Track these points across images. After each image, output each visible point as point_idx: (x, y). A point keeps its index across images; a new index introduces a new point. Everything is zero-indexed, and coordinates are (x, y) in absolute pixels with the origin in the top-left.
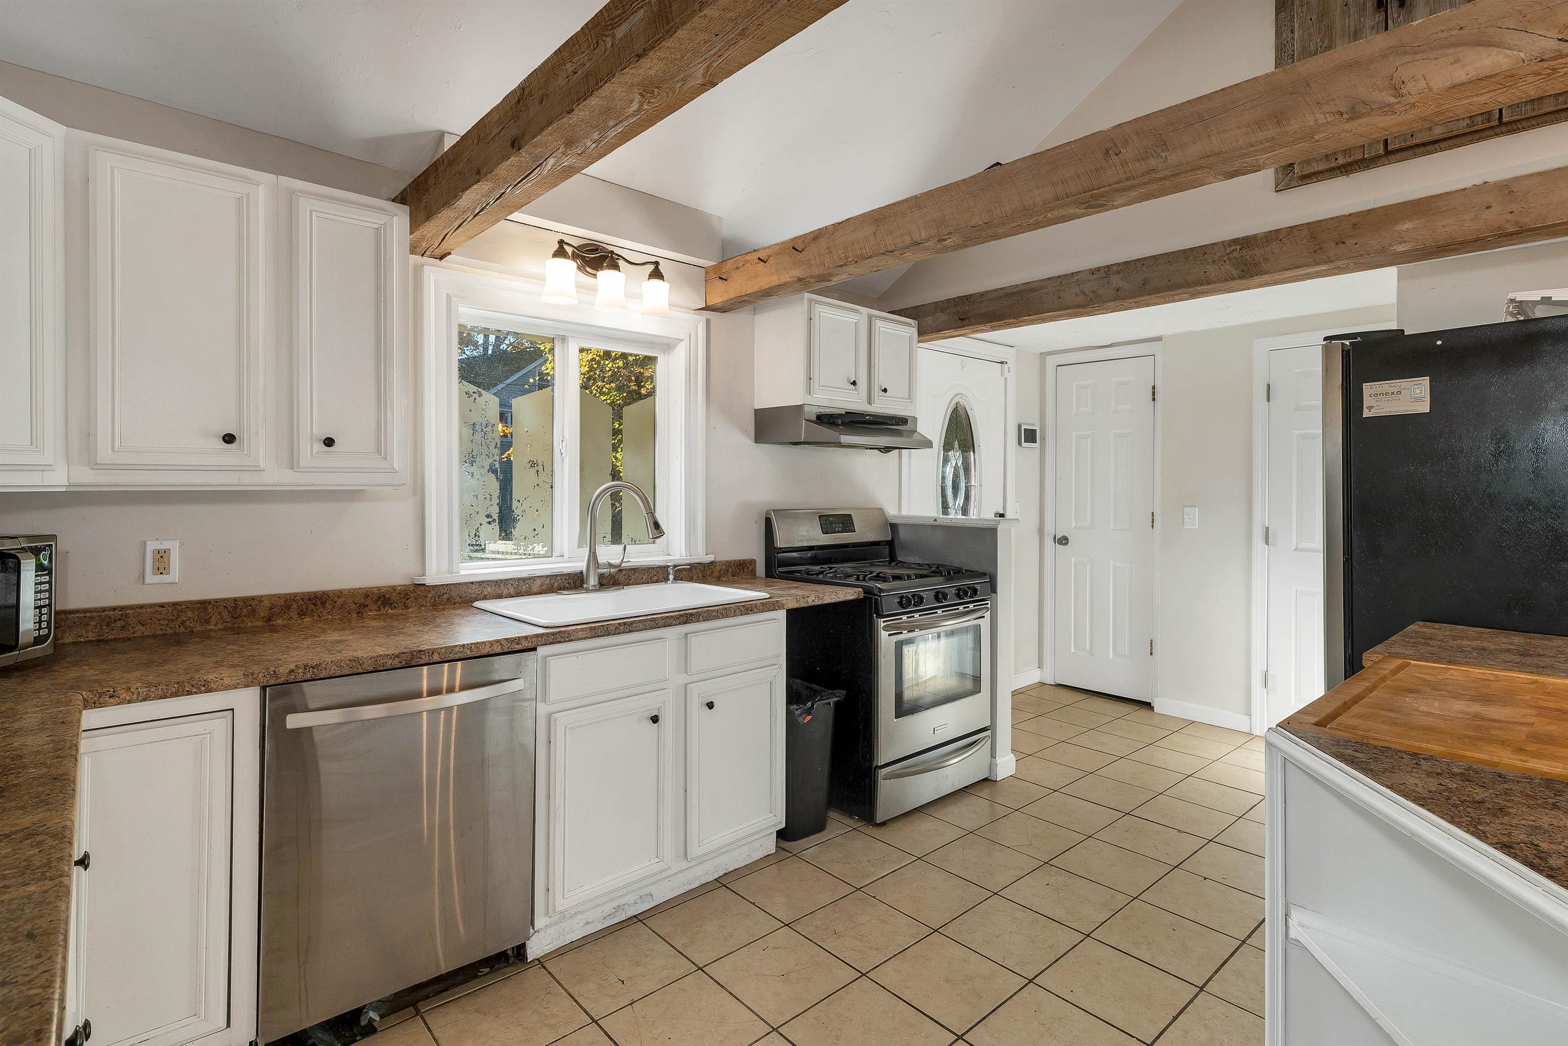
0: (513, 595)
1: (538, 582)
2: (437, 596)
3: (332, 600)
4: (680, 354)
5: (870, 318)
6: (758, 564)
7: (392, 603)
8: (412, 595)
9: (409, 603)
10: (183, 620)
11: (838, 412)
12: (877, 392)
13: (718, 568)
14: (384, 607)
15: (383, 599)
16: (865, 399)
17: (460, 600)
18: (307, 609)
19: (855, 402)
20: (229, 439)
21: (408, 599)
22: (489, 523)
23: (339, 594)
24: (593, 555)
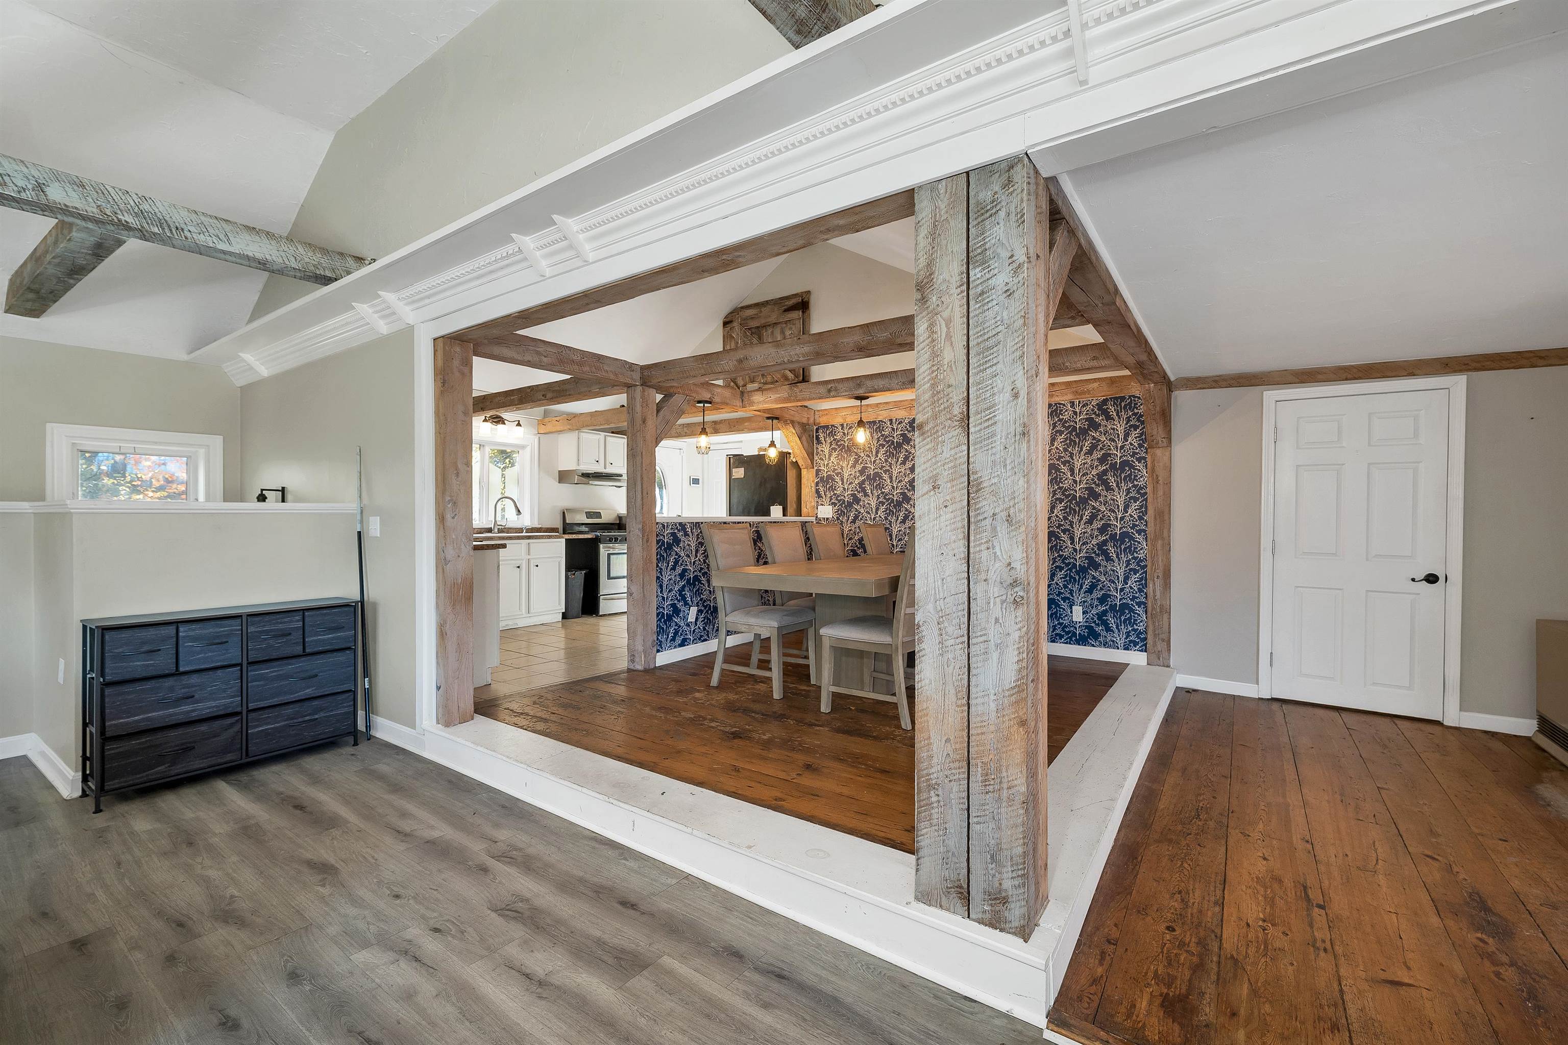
4: (528, 449)
5: (605, 436)
6: (557, 527)
11: (591, 472)
12: (608, 464)
16: (603, 467)
19: (599, 468)
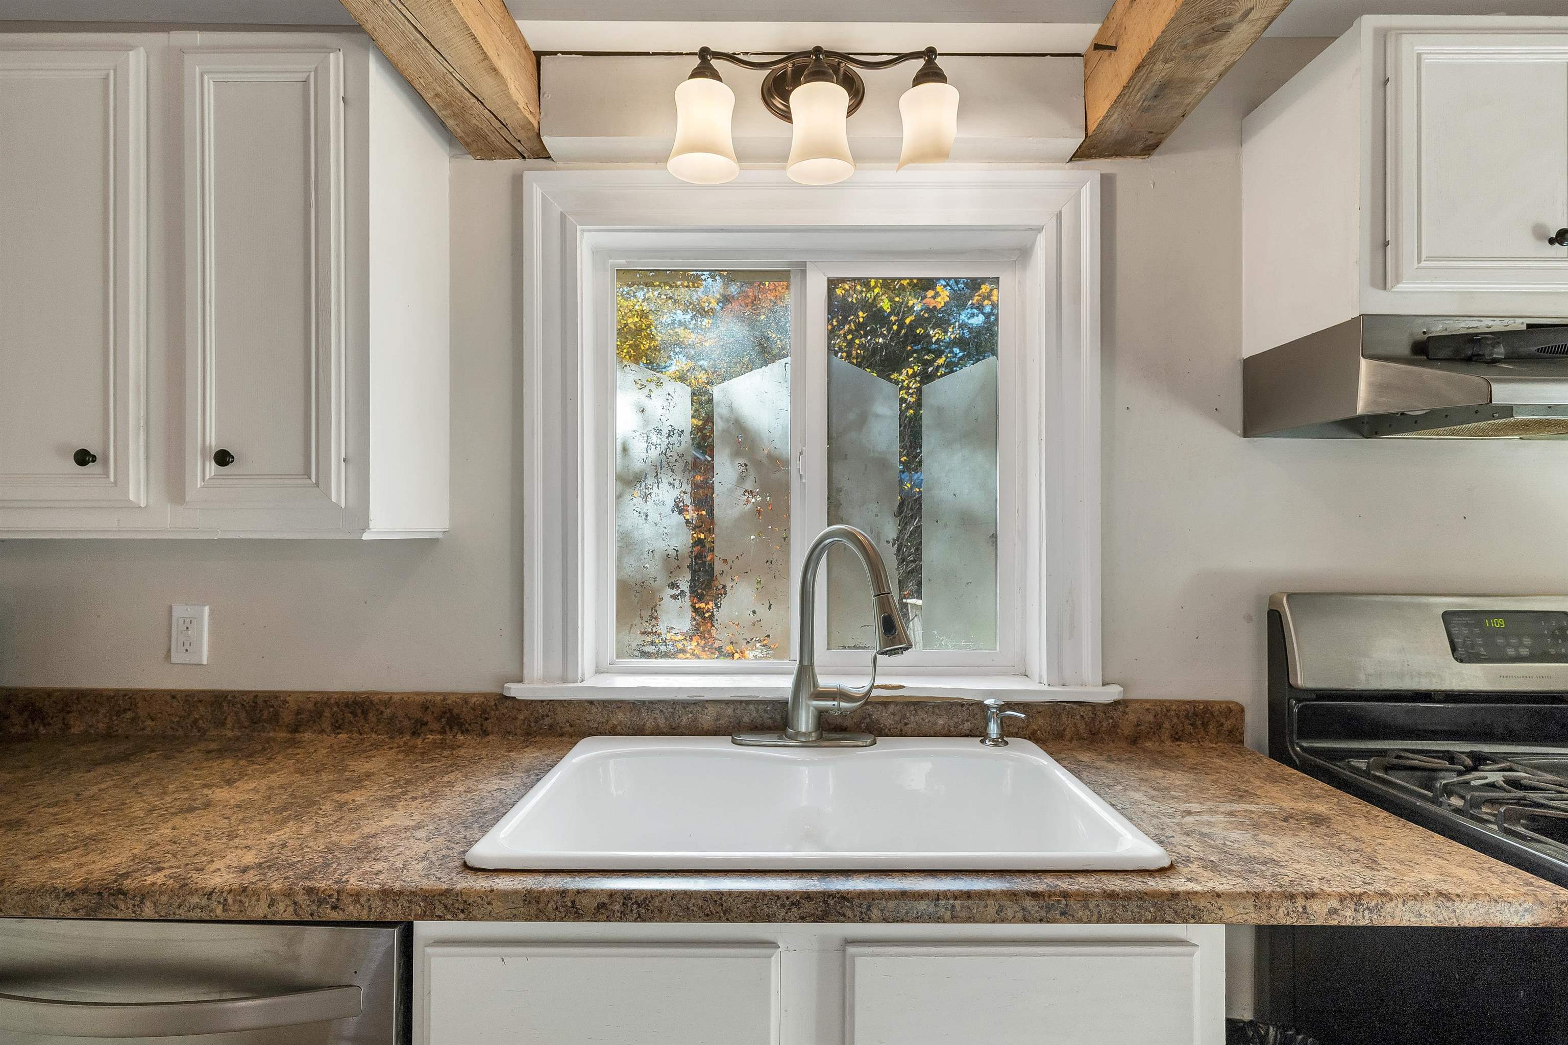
0: (665, 730)
1: (712, 711)
2: (532, 719)
3: (377, 710)
6: (1249, 717)
7: (462, 724)
8: (493, 713)
9: (488, 725)
10: (196, 718)
13: (1132, 717)
14: (451, 729)
15: (448, 715)
17: (571, 730)
18: (343, 719)
20: (83, 458)
21: (486, 719)
22: (674, 597)
23: (388, 700)
24: (805, 672)
